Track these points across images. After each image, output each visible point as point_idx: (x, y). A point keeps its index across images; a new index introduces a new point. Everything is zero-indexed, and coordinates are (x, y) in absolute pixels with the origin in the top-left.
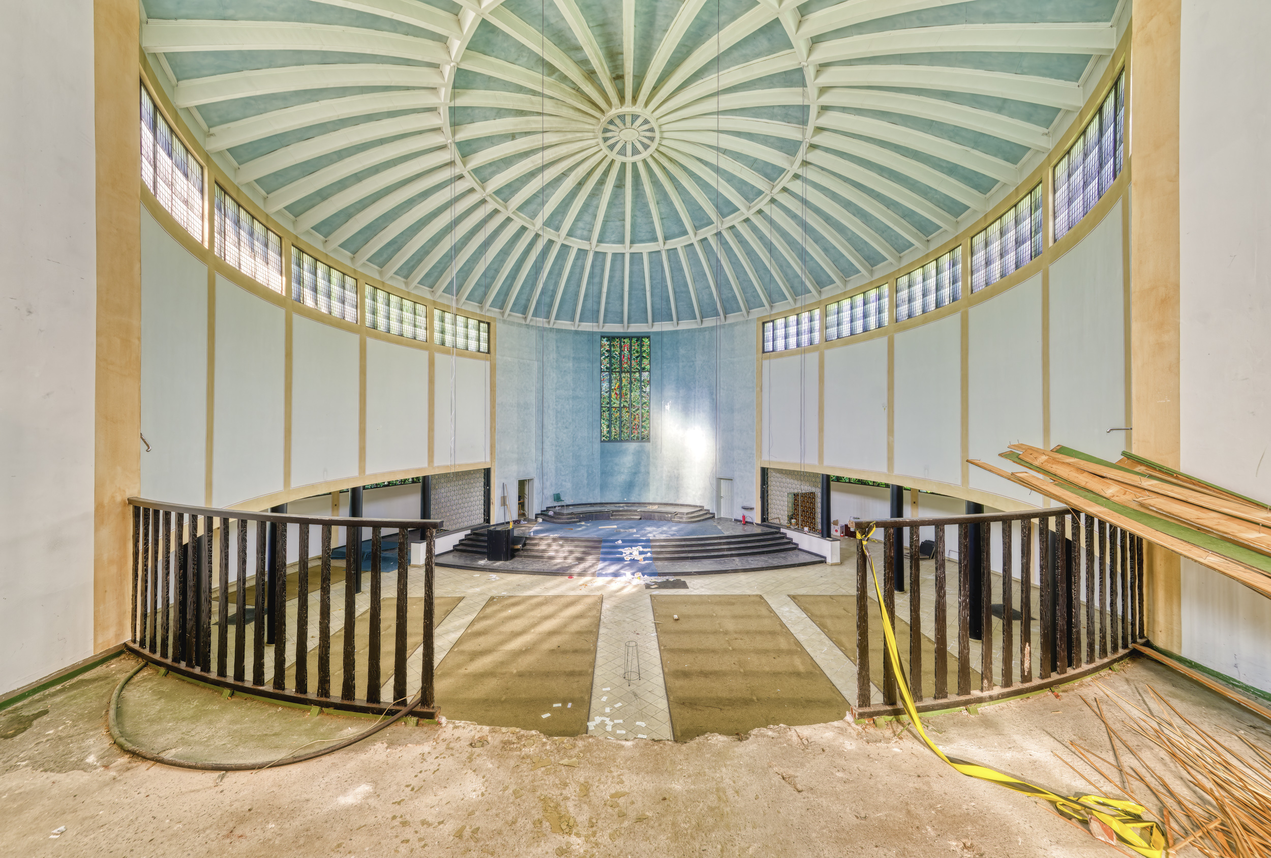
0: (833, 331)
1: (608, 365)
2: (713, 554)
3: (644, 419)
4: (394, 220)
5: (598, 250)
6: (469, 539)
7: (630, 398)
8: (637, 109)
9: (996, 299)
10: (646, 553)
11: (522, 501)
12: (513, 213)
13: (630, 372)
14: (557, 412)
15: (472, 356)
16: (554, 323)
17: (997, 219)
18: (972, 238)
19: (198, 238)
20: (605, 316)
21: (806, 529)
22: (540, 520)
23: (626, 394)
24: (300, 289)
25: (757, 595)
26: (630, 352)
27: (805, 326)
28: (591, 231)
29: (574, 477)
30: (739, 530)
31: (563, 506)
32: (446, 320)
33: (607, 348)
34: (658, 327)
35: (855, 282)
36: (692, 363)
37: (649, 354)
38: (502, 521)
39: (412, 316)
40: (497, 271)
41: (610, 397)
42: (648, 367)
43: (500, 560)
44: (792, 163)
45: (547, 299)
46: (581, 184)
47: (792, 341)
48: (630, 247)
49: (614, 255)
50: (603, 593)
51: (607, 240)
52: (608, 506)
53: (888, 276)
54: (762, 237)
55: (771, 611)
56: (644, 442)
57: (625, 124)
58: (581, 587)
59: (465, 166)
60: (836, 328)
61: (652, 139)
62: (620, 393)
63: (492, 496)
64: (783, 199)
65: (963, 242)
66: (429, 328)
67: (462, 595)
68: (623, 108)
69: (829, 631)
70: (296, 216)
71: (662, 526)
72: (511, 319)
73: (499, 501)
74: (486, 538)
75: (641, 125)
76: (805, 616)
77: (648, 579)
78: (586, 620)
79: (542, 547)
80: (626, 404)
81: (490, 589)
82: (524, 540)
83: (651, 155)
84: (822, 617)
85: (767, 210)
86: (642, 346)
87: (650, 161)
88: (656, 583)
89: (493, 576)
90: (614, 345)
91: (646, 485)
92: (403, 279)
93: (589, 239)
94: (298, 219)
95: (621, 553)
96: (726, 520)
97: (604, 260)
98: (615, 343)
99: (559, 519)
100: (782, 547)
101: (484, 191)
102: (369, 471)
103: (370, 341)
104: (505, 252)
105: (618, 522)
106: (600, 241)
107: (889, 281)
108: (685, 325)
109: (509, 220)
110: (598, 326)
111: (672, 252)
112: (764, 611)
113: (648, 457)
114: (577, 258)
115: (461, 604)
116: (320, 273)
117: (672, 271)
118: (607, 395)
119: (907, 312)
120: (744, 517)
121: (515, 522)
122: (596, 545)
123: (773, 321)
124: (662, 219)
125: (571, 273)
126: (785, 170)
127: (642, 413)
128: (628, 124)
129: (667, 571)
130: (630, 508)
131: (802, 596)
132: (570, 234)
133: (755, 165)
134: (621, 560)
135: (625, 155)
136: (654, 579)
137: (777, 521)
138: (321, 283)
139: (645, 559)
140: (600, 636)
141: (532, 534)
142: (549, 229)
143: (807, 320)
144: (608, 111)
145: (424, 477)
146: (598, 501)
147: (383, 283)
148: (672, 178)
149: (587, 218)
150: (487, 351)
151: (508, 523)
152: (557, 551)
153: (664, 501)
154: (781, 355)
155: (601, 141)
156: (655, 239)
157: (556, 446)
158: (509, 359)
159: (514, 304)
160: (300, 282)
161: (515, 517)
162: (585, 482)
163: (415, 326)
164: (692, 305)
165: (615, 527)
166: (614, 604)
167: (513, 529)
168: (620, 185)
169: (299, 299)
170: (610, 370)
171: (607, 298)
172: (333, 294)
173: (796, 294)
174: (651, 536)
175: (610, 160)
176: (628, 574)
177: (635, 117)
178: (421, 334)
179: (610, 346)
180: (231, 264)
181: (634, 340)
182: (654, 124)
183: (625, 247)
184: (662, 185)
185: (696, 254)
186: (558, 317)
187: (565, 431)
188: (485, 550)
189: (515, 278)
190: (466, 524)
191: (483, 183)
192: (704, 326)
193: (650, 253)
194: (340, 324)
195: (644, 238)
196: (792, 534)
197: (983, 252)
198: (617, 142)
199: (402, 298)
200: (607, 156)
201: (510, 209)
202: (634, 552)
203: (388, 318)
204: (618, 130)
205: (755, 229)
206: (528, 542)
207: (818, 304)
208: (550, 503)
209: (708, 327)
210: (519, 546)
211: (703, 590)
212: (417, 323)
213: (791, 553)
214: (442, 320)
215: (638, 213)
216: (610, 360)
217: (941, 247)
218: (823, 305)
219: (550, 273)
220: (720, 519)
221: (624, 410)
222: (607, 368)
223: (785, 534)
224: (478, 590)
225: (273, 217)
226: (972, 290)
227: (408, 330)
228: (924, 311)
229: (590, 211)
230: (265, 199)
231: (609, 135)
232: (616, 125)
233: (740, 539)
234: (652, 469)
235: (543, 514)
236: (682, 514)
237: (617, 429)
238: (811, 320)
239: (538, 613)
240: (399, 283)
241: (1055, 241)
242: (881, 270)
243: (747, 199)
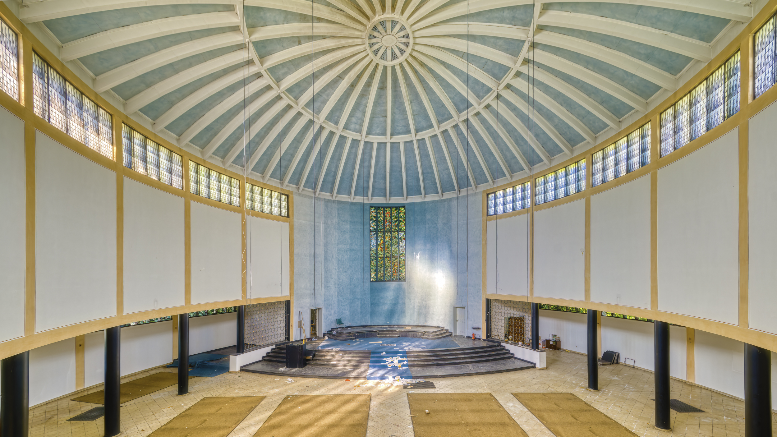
0: (540, 198)
1: (375, 227)
2: (452, 362)
3: (401, 266)
4: (210, 110)
5: (367, 140)
6: (274, 352)
7: (391, 251)
8: (396, 16)
9: (686, 159)
10: (403, 361)
11: (314, 324)
12: (303, 108)
13: (391, 232)
14: (339, 260)
15: (275, 218)
16: (336, 197)
17: (687, 94)
18: (661, 114)
19: (15, 97)
20: (373, 191)
21: (520, 343)
22: (327, 338)
23: (388, 248)
24: (131, 159)
25: (488, 393)
26: (391, 217)
27: (519, 195)
28: (361, 125)
29: (351, 307)
30: (470, 344)
31: (343, 328)
32: (255, 191)
33: (374, 215)
34: (412, 199)
35: (558, 159)
36: (435, 225)
37: (405, 219)
38: (299, 339)
39: (228, 187)
40: (293, 156)
41: (377, 249)
42: (403, 228)
43: (295, 367)
44: (515, 63)
45: (330, 179)
46: (353, 86)
47: (509, 206)
48: (391, 138)
49: (379, 144)
50: (373, 392)
51: (374, 133)
52: (376, 327)
53: (586, 153)
54: (488, 128)
55: (500, 406)
56: (401, 281)
57: (386, 31)
58: (355, 388)
59: (262, 65)
60: (543, 195)
61: (407, 45)
62: (384, 247)
63: (291, 321)
64: (508, 95)
65: (652, 118)
66: (242, 196)
67: (265, 395)
68: (384, 15)
69: (547, 422)
70: (126, 100)
71: (415, 341)
72: (304, 193)
73: (297, 324)
74: (285, 351)
75: (399, 31)
76: (526, 410)
77: (405, 381)
78: (358, 414)
79: (328, 358)
80: (388, 255)
81: (286, 390)
82: (314, 353)
83: (406, 60)
84: (540, 410)
85: (494, 105)
86: (399, 213)
87: (405, 65)
88: (411, 384)
89: (290, 379)
90: (379, 213)
91: (403, 312)
92: (220, 159)
93: (360, 132)
94: (127, 102)
95: (385, 362)
96: (461, 337)
97: (371, 149)
98: (380, 211)
99: (340, 337)
100: (502, 356)
101: (279, 88)
102: (193, 302)
103: (193, 204)
104: (298, 141)
105: (383, 339)
106: (369, 133)
107: (586, 156)
108: (431, 198)
109: (299, 114)
110: (368, 199)
111: (421, 142)
112: (495, 407)
113: (404, 293)
114: (351, 147)
115: (263, 402)
116: (149, 148)
117: (421, 157)
118: (375, 248)
119: (601, 179)
120: (473, 334)
121: (308, 339)
122: (367, 355)
123: (494, 193)
124: (414, 115)
125: (348, 158)
126: (510, 68)
127: (400, 261)
128: (389, 31)
129: (419, 375)
130: (391, 329)
131: (522, 393)
132: (346, 127)
133: (486, 67)
134: (385, 367)
135: (386, 60)
136: (409, 381)
137: (497, 337)
138: (151, 156)
139: (403, 366)
140: (368, 428)
141: (320, 348)
142: (330, 123)
143: (520, 190)
144: (373, 18)
145: (239, 307)
146: (369, 324)
147: (204, 161)
148: (422, 81)
149: (358, 114)
150: (286, 215)
151: (302, 340)
152: (339, 360)
153: (415, 324)
154: (501, 217)
155: (367, 46)
156: (409, 132)
157: (338, 285)
158: (303, 222)
159: (307, 182)
160: (131, 152)
161: (309, 336)
162: (359, 310)
163: (231, 195)
164: (436, 182)
165: (381, 342)
166: (380, 401)
167: (305, 345)
168: (382, 88)
169: (130, 165)
170: (377, 231)
171: (374, 178)
172: (162, 166)
173: (512, 171)
174: (407, 349)
175: (375, 64)
176: (390, 378)
177: (394, 23)
178: (236, 201)
179: (377, 213)
180: (56, 127)
181: (394, 209)
182: (409, 31)
183: (387, 138)
184: (414, 87)
185: (439, 143)
186: (338, 193)
187: (345, 274)
188: (285, 360)
189: (307, 162)
190: (272, 341)
191: (278, 82)
192: (443, 198)
193: (405, 143)
194: (168, 189)
195: (401, 131)
196: (508, 347)
197: (672, 124)
198: (380, 48)
199: (220, 173)
200: (372, 60)
201: (300, 105)
202: (395, 361)
203: (209, 187)
204: (381, 37)
205: (483, 121)
206: (317, 354)
207: (528, 179)
208: (334, 326)
209: (447, 199)
210: (310, 357)
211: (447, 389)
212: (232, 193)
213: (509, 360)
214: (252, 191)
215: (396, 111)
216: (377, 224)
217: (632, 125)
218: (533, 179)
219: (332, 158)
220: (456, 336)
221: (387, 259)
222: (374, 229)
223: (504, 347)
224: (277, 390)
225: (102, 96)
226: (661, 155)
227: (225, 198)
228: (616, 177)
229: (361, 109)
230: (94, 80)
231: (374, 41)
232: (379, 32)
233: (471, 351)
234: (407, 301)
235: (329, 333)
236: (428, 332)
237: (382, 273)
238: (524, 190)
239: (321, 410)
240: (217, 162)
241: (754, 97)
242: (580, 149)
243: (478, 96)
